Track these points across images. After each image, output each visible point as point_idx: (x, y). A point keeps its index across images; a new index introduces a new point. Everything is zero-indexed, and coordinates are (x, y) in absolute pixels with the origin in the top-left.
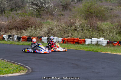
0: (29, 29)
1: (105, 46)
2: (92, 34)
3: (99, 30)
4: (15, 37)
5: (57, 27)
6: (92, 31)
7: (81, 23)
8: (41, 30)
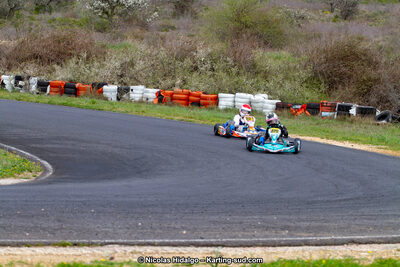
0: (72, 63)
2: (237, 83)
3: (257, 73)
4: (34, 81)
5: (147, 59)
6: (238, 74)
7: (210, 50)
8: (103, 66)
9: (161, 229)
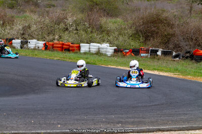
1: (110, 57)
2: (91, 37)
3: (103, 31)
5: (38, 24)
6: (92, 32)
7: (75, 19)
8: (12, 28)
9: (45, 124)
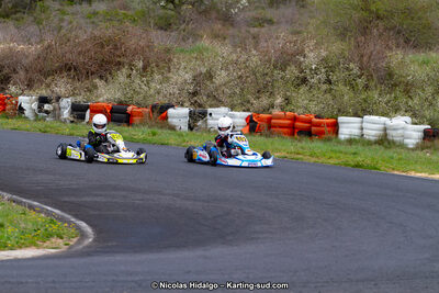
0: (121, 76)
1: (413, 150)
2: (365, 101)
4: (66, 103)
5: (231, 68)
7: (324, 54)
